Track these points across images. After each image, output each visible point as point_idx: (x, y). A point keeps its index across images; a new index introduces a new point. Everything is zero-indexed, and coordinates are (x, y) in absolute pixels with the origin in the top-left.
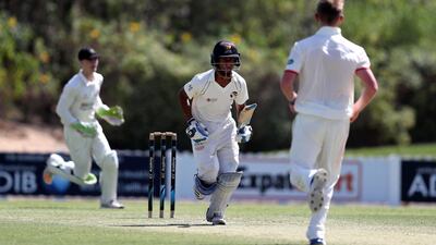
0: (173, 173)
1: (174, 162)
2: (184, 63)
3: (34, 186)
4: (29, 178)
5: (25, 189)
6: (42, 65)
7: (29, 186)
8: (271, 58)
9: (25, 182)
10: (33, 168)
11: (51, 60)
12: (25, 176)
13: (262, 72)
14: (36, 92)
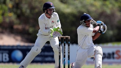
0: (69, 53)
1: (69, 48)
2: (68, 8)
3: (8, 59)
4: (5, 56)
5: (4, 60)
6: (9, 9)
7: (6, 59)
8: (104, 5)
9: (4, 57)
10: (7, 52)
11: (13, 7)
12: (4, 55)
13: (100, 11)
14: (7, 20)
